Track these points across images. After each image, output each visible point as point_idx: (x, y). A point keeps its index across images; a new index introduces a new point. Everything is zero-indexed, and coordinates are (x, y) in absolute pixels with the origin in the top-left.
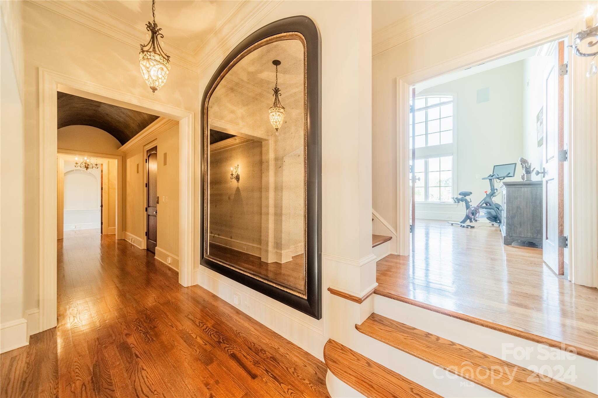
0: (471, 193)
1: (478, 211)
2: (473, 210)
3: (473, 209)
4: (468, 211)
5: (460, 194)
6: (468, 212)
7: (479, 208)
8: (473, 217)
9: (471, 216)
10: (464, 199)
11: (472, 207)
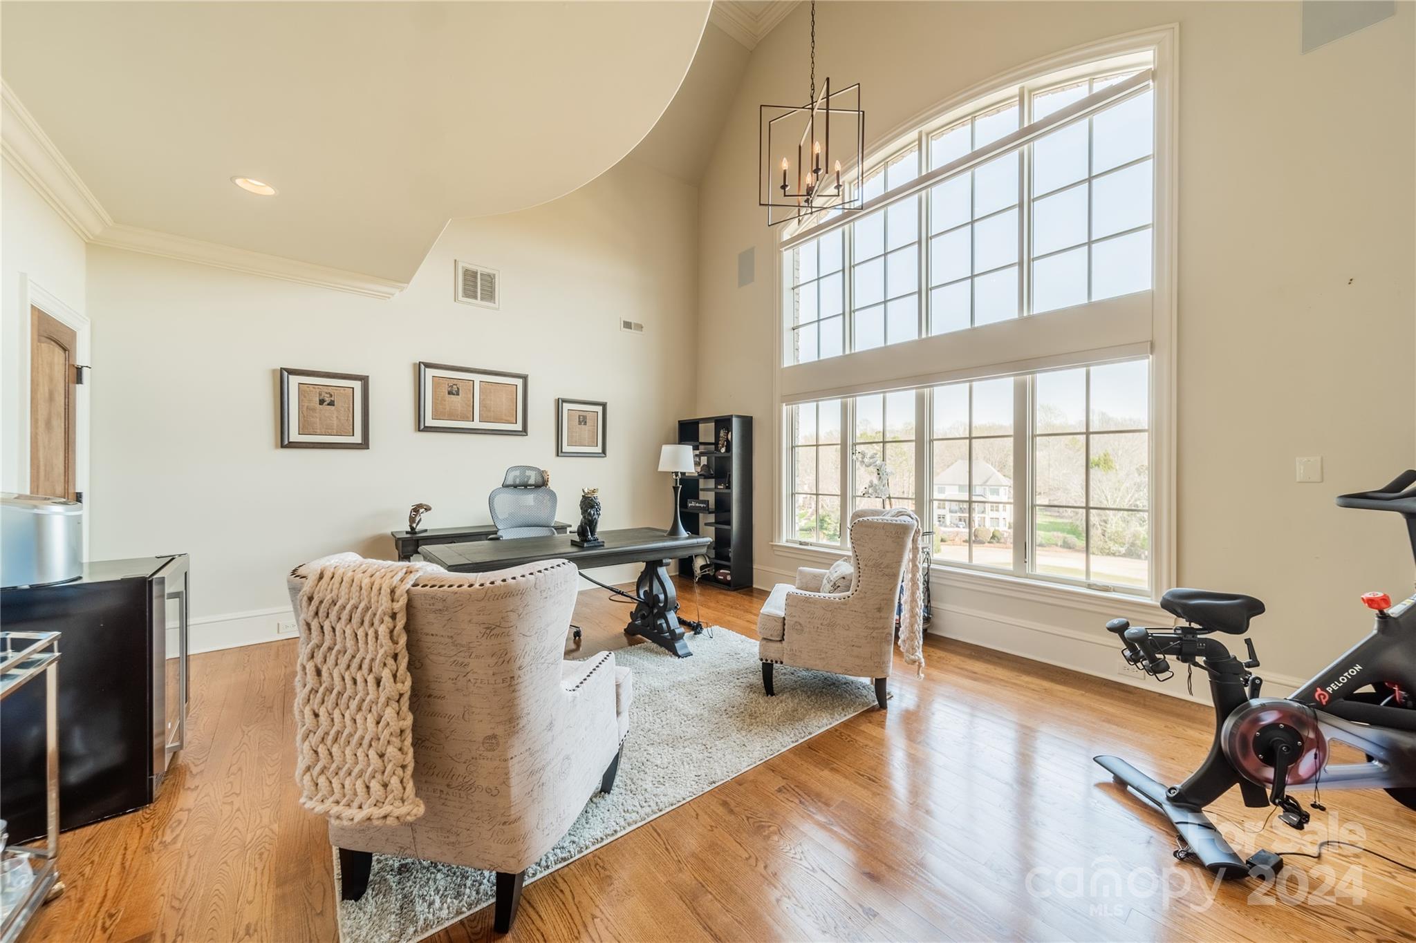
0: (1255, 607)
1: (1312, 735)
2: (1273, 726)
3: (1269, 718)
4: (1229, 723)
5: (1168, 605)
6: (1232, 734)
7: (1319, 713)
8: (1270, 773)
9: (1252, 763)
10: (1201, 646)
11: (1264, 708)
